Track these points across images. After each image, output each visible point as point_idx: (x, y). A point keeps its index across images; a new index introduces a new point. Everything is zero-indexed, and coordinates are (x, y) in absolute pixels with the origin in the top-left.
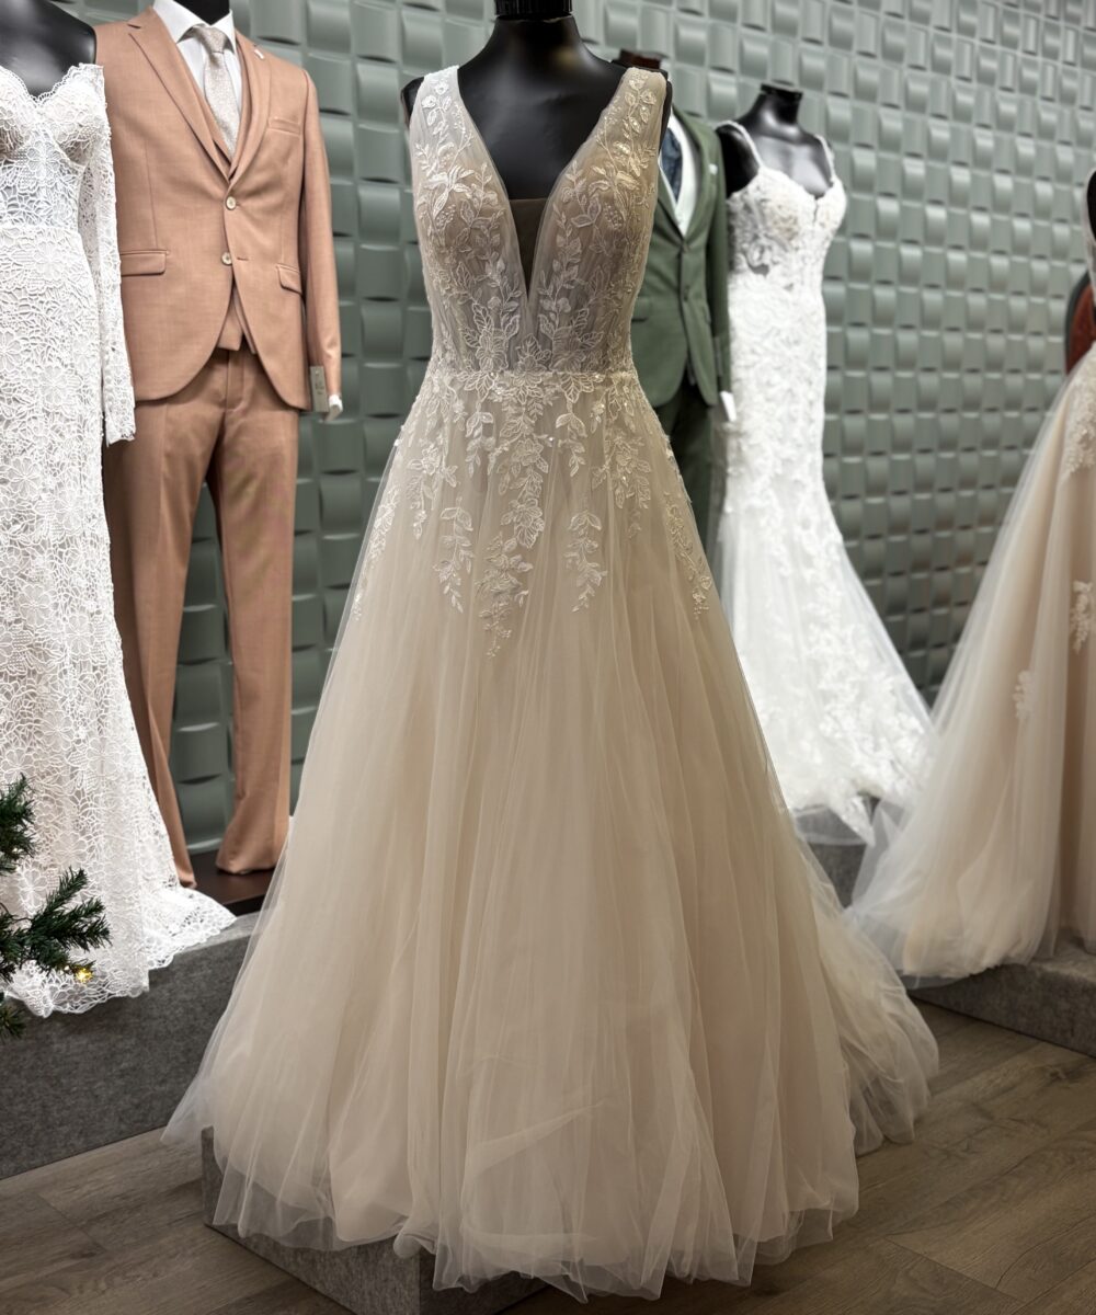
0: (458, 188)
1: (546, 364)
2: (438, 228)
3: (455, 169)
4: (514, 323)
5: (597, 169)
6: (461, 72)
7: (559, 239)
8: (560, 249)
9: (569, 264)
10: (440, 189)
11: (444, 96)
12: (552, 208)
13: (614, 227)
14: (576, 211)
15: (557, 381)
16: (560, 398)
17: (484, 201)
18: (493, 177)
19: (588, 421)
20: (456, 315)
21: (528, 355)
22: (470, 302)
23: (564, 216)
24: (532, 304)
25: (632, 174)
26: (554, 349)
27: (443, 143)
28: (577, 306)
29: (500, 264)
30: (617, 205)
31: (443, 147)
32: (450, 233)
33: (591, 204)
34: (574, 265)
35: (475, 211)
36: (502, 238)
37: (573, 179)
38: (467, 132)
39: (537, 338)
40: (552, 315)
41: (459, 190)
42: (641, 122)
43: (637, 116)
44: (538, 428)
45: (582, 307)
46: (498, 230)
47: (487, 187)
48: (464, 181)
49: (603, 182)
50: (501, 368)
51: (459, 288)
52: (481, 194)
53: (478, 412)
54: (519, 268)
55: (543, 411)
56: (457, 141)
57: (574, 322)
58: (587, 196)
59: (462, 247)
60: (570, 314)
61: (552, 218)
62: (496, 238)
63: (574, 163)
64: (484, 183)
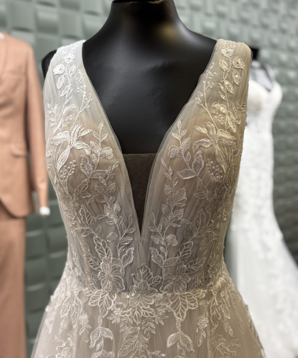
0: (78, 146)
1: (158, 287)
2: (61, 179)
3: (76, 128)
4: (129, 254)
5: (199, 129)
6: (85, 46)
7: (167, 187)
8: (167, 196)
9: (175, 207)
10: (63, 146)
11: (71, 64)
12: (160, 162)
13: (217, 178)
14: (182, 166)
15: (167, 301)
16: (169, 317)
17: (101, 156)
18: (109, 135)
19: (194, 336)
20: (81, 244)
21: (142, 281)
22: (92, 236)
23: (170, 170)
24: (145, 239)
25: (229, 130)
26: (164, 275)
27: (68, 104)
28: (184, 240)
29: (116, 207)
30: (218, 160)
31: (67, 108)
32: (72, 183)
33: (195, 160)
34: (180, 208)
35: (93, 164)
36: (118, 186)
37: (178, 138)
38: (87, 96)
39: (149, 266)
40: (162, 248)
41: (79, 148)
42: (234, 84)
43: (230, 79)
44: (151, 346)
45: (187, 241)
46: (114, 179)
47: (104, 144)
48: (83, 139)
49: (205, 140)
50: (119, 290)
51: (82, 225)
52: (98, 150)
53: (99, 327)
54: (132, 210)
55: (156, 330)
56: (79, 104)
57: (181, 253)
58: (192, 153)
59: (84, 194)
60: (178, 247)
61: (161, 170)
62: (112, 186)
63: (178, 123)
64: (101, 141)
